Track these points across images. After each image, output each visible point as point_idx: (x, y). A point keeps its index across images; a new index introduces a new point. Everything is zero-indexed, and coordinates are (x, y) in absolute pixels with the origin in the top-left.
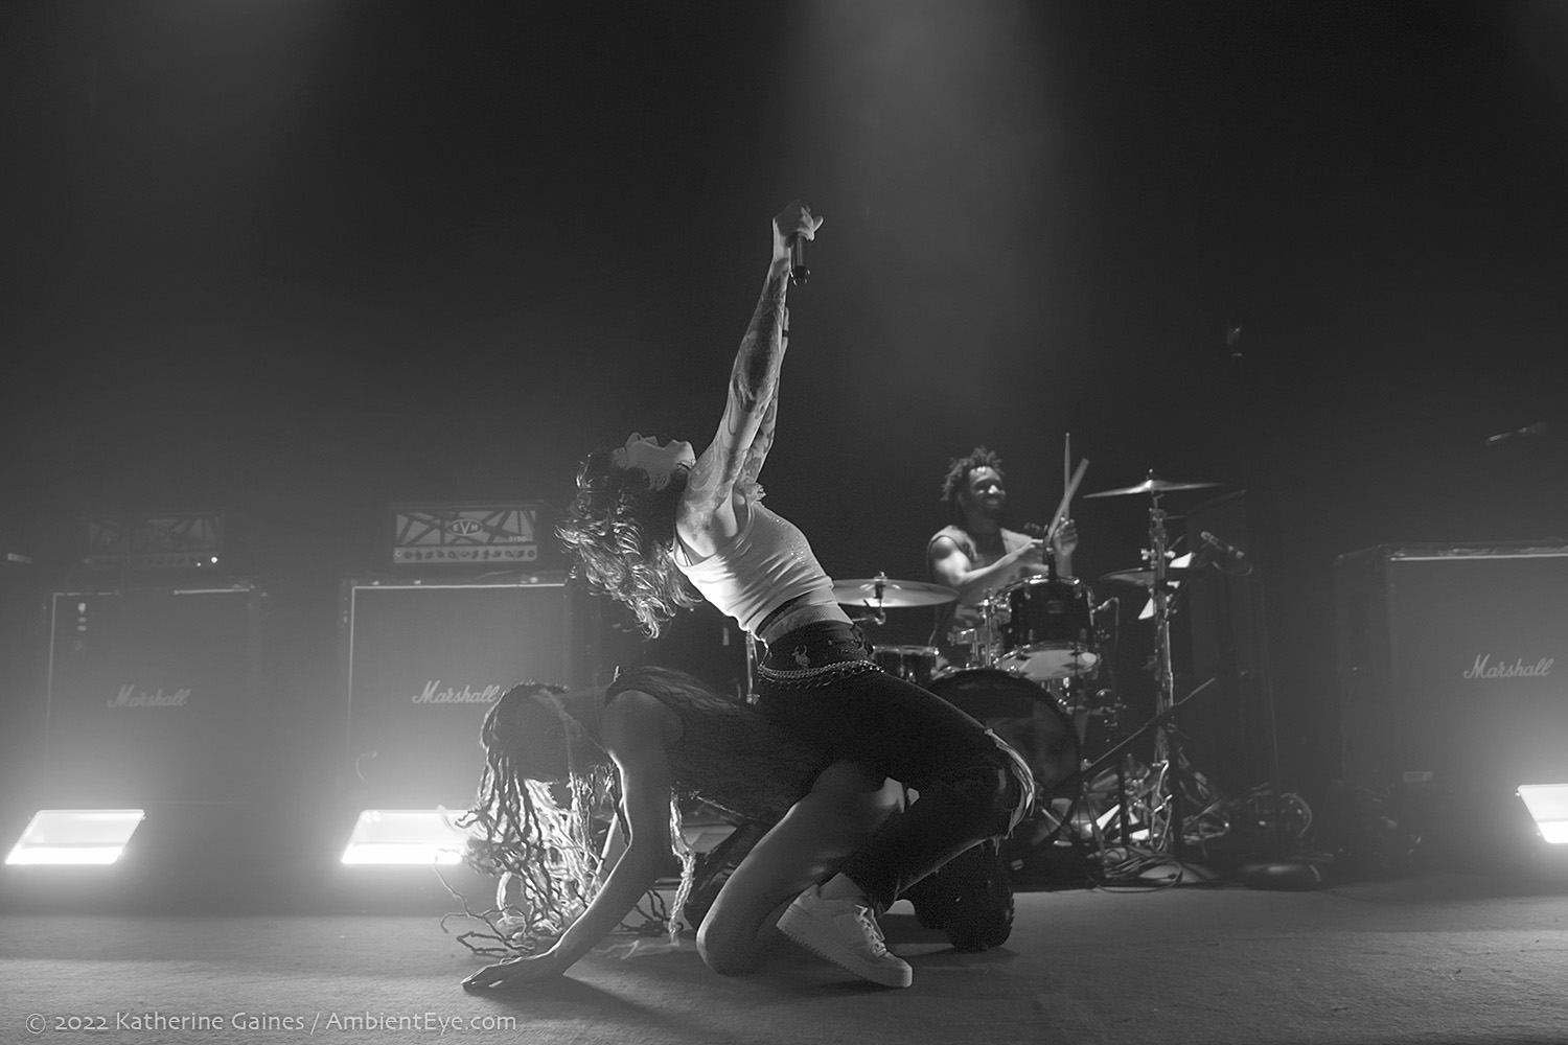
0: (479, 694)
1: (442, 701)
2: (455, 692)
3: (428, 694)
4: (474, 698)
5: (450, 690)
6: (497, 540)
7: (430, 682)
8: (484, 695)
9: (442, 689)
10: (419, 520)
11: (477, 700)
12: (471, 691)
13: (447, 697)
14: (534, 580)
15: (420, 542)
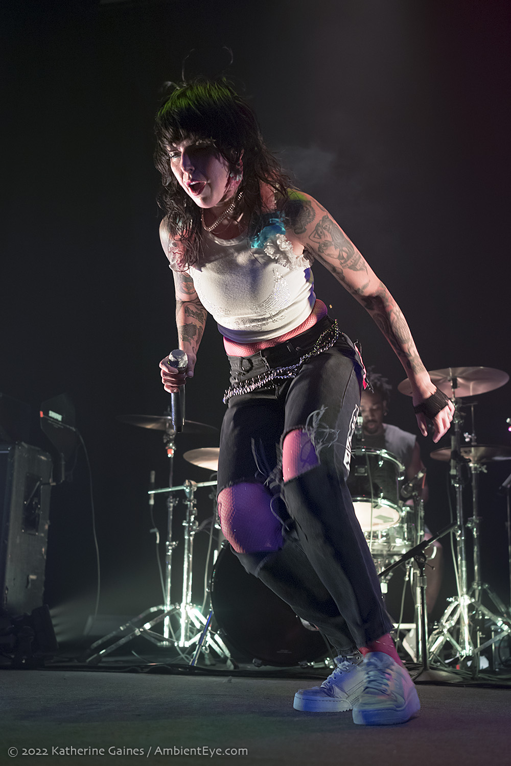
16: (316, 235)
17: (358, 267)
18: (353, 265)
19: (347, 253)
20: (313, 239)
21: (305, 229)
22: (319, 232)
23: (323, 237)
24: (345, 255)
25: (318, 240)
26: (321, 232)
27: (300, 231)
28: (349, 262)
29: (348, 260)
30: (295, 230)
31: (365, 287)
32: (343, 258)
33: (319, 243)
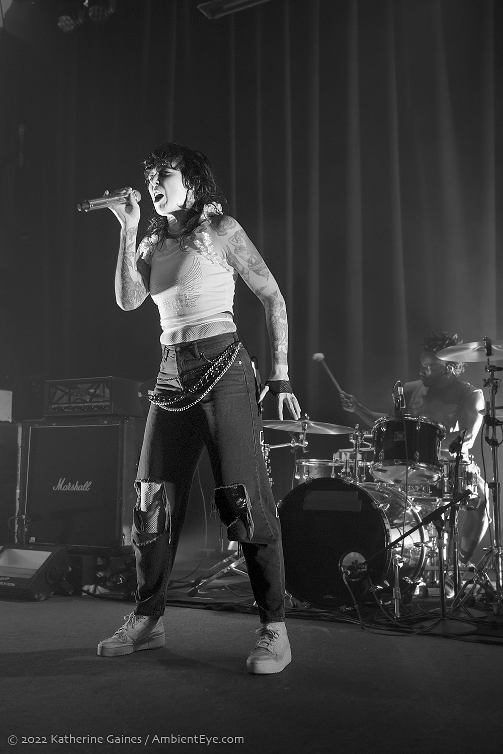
0: (82, 486)
1: (66, 489)
2: (72, 485)
3: (60, 486)
4: (80, 488)
5: (70, 483)
6: (94, 400)
7: (61, 479)
8: (84, 486)
9: (66, 483)
10: (60, 390)
11: (81, 489)
12: (79, 485)
13: (69, 487)
14: (106, 422)
15: (60, 402)
16: (235, 239)
17: (261, 273)
18: (257, 270)
19: (256, 260)
20: (233, 243)
21: (226, 233)
22: (237, 238)
23: (239, 242)
24: (254, 261)
25: (235, 244)
26: (239, 238)
27: (222, 234)
28: (255, 267)
29: (255, 265)
30: (218, 232)
31: (263, 288)
32: (252, 263)
33: (236, 246)
